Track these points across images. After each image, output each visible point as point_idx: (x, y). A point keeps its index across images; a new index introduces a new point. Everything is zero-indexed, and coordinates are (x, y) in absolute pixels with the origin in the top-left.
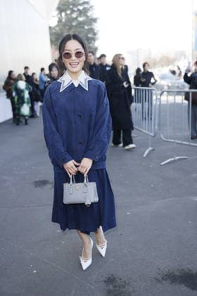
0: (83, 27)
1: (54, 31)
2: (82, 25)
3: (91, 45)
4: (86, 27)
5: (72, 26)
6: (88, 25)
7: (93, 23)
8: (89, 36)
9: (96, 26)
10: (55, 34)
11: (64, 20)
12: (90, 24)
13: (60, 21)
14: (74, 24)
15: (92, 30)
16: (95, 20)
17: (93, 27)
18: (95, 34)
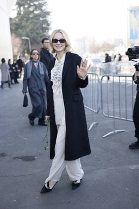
0: (39, 19)
1: (14, 22)
2: (37, 18)
3: (45, 33)
4: (41, 19)
5: (29, 17)
6: (42, 18)
7: (47, 16)
8: (44, 26)
9: (49, 18)
10: (15, 24)
11: (22, 13)
12: (45, 17)
13: (19, 14)
14: (31, 16)
15: (46, 22)
16: (48, 13)
17: (47, 19)
18: (48, 25)
